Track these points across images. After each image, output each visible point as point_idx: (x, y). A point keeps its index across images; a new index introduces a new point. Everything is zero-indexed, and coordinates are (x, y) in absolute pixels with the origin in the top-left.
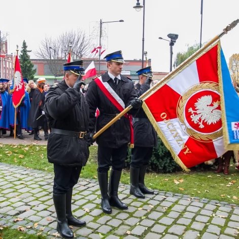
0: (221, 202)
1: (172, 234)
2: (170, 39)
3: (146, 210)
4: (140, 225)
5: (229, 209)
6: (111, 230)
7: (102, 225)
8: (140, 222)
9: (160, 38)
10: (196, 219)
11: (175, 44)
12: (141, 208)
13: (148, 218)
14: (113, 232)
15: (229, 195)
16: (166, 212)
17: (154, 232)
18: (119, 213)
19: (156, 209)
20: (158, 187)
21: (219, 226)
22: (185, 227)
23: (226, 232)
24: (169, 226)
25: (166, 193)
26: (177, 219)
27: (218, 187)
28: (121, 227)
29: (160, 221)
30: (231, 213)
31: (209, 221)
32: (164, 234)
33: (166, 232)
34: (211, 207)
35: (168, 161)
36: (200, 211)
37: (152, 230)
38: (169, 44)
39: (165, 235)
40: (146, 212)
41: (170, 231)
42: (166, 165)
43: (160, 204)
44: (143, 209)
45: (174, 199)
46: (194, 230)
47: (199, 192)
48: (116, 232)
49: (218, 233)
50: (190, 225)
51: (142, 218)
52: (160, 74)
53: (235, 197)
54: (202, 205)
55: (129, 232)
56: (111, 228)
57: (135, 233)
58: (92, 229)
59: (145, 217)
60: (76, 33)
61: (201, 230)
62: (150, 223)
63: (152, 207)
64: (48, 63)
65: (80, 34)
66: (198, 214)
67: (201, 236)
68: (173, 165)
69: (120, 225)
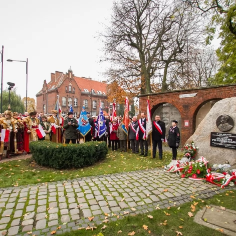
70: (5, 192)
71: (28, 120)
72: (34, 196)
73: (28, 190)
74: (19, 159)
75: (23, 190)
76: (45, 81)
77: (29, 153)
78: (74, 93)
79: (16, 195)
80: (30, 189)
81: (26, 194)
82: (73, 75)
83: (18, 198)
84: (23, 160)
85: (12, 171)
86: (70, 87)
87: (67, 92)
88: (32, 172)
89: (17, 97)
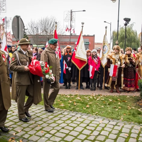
9: (105, 22)
52: (98, 44)
64: (32, 37)
65: (52, 20)
70: (110, 123)
71: (138, 56)
72: (136, 136)
73: (130, 128)
74: (128, 95)
75: (126, 126)
77: (138, 91)
79: (119, 128)
80: (133, 127)
81: (128, 131)
83: (120, 132)
84: (131, 97)
85: (119, 105)
88: (138, 111)
89: (133, 33)
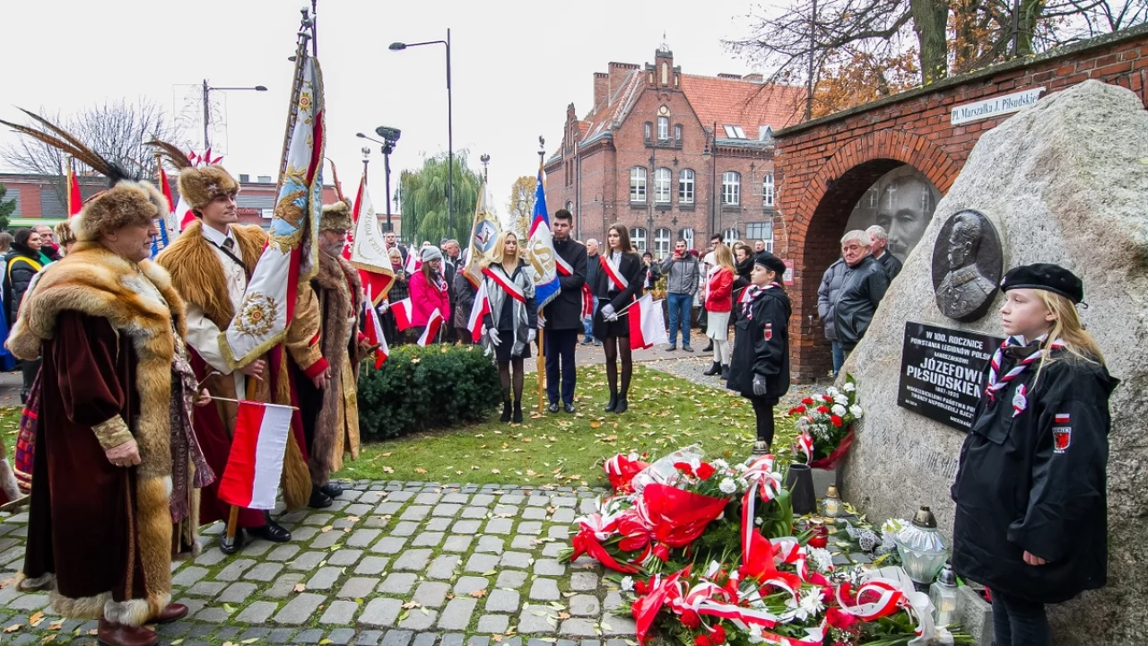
0: (504, 487)
1: (404, 571)
2: (382, 139)
3: (342, 529)
4: (327, 565)
5: (517, 498)
6: (255, 592)
7: (232, 582)
8: (327, 558)
9: (360, 135)
10: (454, 530)
11: (395, 150)
12: (330, 527)
13: (346, 547)
14: (261, 593)
15: (520, 469)
16: (387, 526)
17: (361, 575)
18: (274, 548)
19: (366, 524)
20: (368, 475)
21: (500, 536)
22: (430, 551)
23: (514, 545)
24: (395, 556)
25: (386, 485)
26: (414, 536)
27: (497, 455)
28: (279, 579)
29: (374, 549)
30: (523, 506)
31: (481, 530)
32: (384, 574)
33: (389, 569)
34: (483, 499)
35: (390, 414)
36: (461, 511)
37: (357, 571)
38: (380, 150)
39: (386, 577)
40: (342, 533)
41: (398, 565)
42: (385, 422)
43: (373, 510)
44: (334, 529)
45: (407, 494)
46: (450, 553)
47: (459, 472)
48: (268, 592)
49: (499, 551)
50: (440, 546)
51: (333, 549)
53: (530, 472)
54: (464, 499)
55: (300, 588)
56: (255, 587)
57: (316, 587)
58: (204, 597)
59: (338, 546)
60: (136, 109)
61: (465, 550)
62: (350, 557)
63: (357, 519)
64: (53, 187)
65: (146, 114)
66: (457, 518)
67: (464, 564)
68: (399, 421)
69: (278, 575)
76: (571, 109)
78: (679, 147)
82: (676, 72)
86: (663, 124)
87: (650, 145)
89: (470, 181)
